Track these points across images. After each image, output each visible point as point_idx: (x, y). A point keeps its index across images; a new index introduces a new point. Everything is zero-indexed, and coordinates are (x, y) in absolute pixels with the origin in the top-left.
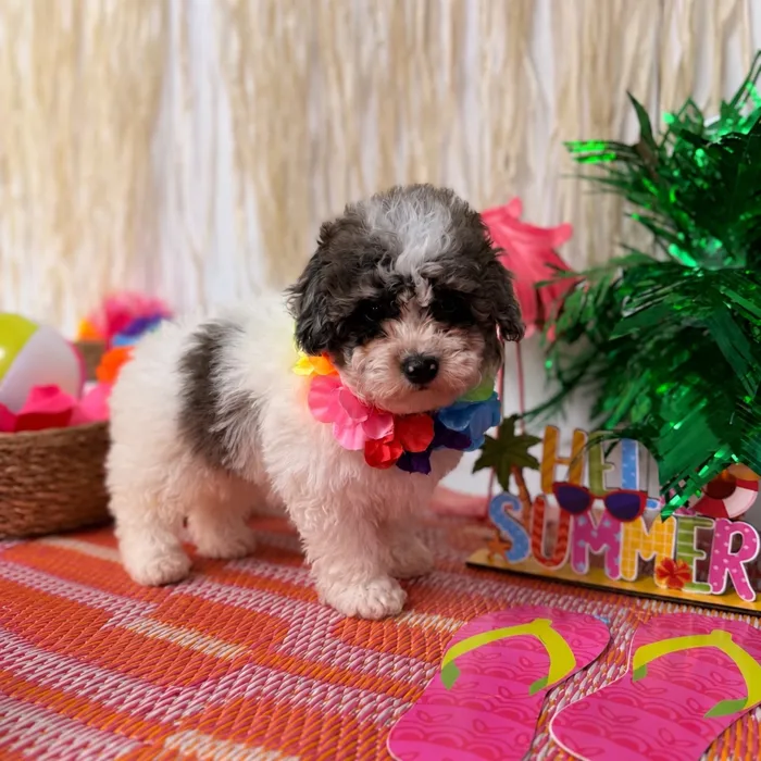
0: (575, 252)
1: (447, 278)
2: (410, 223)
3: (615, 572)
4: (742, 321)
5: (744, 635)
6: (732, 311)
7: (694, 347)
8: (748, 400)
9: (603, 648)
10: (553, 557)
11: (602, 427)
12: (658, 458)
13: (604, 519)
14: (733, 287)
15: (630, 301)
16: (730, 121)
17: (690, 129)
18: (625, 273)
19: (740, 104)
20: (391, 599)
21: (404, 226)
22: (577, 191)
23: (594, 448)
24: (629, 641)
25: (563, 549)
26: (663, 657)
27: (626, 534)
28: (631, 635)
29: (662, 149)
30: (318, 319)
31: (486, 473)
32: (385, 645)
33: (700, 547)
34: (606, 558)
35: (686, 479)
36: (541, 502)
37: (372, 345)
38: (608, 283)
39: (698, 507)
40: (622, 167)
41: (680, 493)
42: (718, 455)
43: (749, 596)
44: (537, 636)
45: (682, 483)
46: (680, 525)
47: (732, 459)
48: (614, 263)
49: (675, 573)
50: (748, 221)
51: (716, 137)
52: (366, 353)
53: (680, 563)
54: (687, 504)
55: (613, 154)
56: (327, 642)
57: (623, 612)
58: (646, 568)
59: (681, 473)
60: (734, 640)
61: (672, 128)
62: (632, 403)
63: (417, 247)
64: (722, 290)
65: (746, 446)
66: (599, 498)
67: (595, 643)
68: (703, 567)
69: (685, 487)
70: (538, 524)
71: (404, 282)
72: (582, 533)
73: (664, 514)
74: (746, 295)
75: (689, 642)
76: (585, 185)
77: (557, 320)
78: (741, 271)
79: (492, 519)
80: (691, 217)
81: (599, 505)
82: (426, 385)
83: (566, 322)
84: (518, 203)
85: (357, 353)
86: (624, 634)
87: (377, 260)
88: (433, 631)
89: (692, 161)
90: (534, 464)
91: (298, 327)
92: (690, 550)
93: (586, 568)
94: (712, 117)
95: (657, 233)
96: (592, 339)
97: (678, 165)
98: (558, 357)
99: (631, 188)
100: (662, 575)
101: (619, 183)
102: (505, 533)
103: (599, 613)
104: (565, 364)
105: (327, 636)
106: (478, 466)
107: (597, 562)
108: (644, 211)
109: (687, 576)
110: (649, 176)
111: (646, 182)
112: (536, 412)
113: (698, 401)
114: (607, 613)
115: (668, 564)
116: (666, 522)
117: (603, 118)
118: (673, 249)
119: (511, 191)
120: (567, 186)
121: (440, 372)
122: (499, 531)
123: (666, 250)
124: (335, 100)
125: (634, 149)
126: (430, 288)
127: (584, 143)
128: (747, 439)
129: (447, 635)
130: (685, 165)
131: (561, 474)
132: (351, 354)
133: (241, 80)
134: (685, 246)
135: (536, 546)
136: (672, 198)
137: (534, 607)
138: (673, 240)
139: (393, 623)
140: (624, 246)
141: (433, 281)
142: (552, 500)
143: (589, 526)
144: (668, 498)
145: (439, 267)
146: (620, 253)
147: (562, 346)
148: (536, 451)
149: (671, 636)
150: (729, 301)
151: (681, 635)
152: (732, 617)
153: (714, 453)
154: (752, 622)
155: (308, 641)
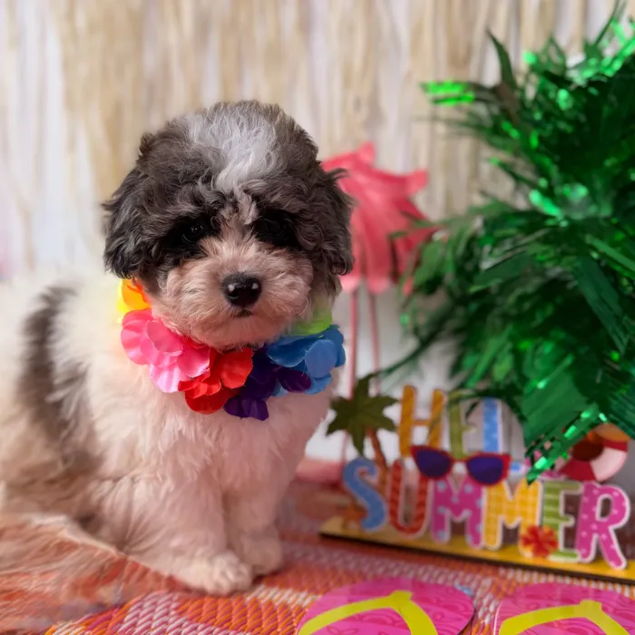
0: (430, 200)
1: (272, 196)
2: (232, 139)
3: (477, 539)
4: (610, 272)
5: (614, 604)
6: (599, 261)
7: (559, 300)
8: (616, 356)
9: (467, 621)
10: (412, 524)
11: (462, 386)
12: (522, 419)
13: (465, 483)
14: (600, 237)
15: (491, 253)
16: (593, 62)
17: (553, 70)
18: (486, 223)
19: (605, 42)
20: (239, 573)
21: (226, 142)
22: (433, 135)
23: (455, 408)
24: (494, 613)
25: (421, 517)
26: (529, 629)
27: (490, 498)
28: (496, 608)
29: (523, 90)
30: (132, 237)
31: (339, 436)
32: (234, 621)
33: (567, 512)
34: (468, 527)
35: (552, 440)
36: (398, 466)
37: (188, 266)
38: (468, 233)
39: (564, 470)
40: (481, 110)
41: (546, 454)
42: (585, 415)
43: (618, 563)
44: (397, 611)
45: (547, 445)
46: (547, 490)
47: (599, 419)
48: (474, 211)
49: (540, 541)
50: (614, 166)
51: (579, 78)
52: (182, 275)
53: (546, 529)
54: (553, 467)
55: (471, 95)
56: (171, 620)
57: (487, 582)
58: (510, 536)
59: (547, 434)
60: (605, 609)
61: (533, 69)
62: (494, 361)
63: (240, 165)
64: (589, 239)
65: (614, 404)
66: (461, 461)
67: (458, 616)
68: (570, 534)
69: (552, 448)
70: (395, 490)
71: (226, 199)
72: (442, 499)
73: (530, 478)
74: (613, 245)
75: (556, 613)
76: (441, 129)
77: (413, 273)
78: (607, 219)
79: (346, 485)
80: (555, 162)
81: (459, 469)
82: (248, 309)
83: (423, 275)
84: (370, 148)
85: (172, 275)
86: (488, 605)
87: (198, 177)
88: (285, 606)
89: (554, 103)
90: (389, 425)
91: (108, 247)
92: (556, 515)
93: (446, 535)
94: (575, 58)
95: (517, 178)
96: (450, 293)
97: (541, 107)
98: (415, 313)
99: (491, 132)
100: (527, 542)
101: (477, 127)
102: (361, 501)
103: (461, 584)
104: (422, 320)
105: (173, 613)
106: (332, 429)
107: (458, 530)
108: (505, 156)
109: (554, 544)
110: (509, 118)
111: (506, 126)
112: (390, 371)
113: (563, 357)
114: (469, 584)
115: (534, 531)
116: (532, 486)
117: (459, 59)
118: (535, 197)
119: (363, 136)
120: (422, 130)
121: (263, 294)
122: (354, 499)
123: (527, 197)
124: (172, 37)
125: (494, 90)
126: (254, 205)
127: (440, 84)
128: (615, 398)
129: (300, 610)
130: (548, 106)
131: (420, 436)
132: (166, 278)
133: (70, 16)
134: (549, 193)
135: (393, 513)
136: (534, 142)
137: (392, 579)
138: (534, 186)
139: (242, 599)
140: (484, 193)
141: (256, 198)
142: (410, 464)
143: (449, 492)
144: (533, 461)
145: (264, 183)
146: (478, 200)
147: (419, 301)
148: (393, 413)
149: (538, 607)
150: (595, 249)
151: (548, 606)
152: (601, 586)
153: (580, 413)
154: (623, 591)
155: (151, 619)
